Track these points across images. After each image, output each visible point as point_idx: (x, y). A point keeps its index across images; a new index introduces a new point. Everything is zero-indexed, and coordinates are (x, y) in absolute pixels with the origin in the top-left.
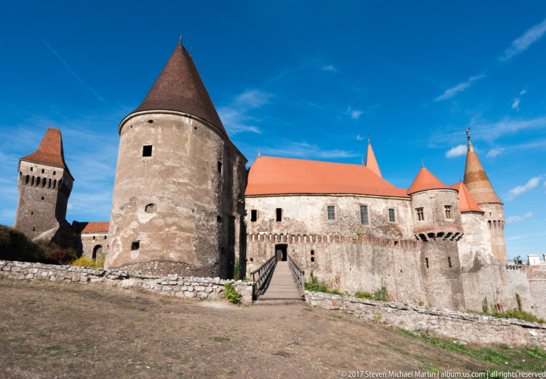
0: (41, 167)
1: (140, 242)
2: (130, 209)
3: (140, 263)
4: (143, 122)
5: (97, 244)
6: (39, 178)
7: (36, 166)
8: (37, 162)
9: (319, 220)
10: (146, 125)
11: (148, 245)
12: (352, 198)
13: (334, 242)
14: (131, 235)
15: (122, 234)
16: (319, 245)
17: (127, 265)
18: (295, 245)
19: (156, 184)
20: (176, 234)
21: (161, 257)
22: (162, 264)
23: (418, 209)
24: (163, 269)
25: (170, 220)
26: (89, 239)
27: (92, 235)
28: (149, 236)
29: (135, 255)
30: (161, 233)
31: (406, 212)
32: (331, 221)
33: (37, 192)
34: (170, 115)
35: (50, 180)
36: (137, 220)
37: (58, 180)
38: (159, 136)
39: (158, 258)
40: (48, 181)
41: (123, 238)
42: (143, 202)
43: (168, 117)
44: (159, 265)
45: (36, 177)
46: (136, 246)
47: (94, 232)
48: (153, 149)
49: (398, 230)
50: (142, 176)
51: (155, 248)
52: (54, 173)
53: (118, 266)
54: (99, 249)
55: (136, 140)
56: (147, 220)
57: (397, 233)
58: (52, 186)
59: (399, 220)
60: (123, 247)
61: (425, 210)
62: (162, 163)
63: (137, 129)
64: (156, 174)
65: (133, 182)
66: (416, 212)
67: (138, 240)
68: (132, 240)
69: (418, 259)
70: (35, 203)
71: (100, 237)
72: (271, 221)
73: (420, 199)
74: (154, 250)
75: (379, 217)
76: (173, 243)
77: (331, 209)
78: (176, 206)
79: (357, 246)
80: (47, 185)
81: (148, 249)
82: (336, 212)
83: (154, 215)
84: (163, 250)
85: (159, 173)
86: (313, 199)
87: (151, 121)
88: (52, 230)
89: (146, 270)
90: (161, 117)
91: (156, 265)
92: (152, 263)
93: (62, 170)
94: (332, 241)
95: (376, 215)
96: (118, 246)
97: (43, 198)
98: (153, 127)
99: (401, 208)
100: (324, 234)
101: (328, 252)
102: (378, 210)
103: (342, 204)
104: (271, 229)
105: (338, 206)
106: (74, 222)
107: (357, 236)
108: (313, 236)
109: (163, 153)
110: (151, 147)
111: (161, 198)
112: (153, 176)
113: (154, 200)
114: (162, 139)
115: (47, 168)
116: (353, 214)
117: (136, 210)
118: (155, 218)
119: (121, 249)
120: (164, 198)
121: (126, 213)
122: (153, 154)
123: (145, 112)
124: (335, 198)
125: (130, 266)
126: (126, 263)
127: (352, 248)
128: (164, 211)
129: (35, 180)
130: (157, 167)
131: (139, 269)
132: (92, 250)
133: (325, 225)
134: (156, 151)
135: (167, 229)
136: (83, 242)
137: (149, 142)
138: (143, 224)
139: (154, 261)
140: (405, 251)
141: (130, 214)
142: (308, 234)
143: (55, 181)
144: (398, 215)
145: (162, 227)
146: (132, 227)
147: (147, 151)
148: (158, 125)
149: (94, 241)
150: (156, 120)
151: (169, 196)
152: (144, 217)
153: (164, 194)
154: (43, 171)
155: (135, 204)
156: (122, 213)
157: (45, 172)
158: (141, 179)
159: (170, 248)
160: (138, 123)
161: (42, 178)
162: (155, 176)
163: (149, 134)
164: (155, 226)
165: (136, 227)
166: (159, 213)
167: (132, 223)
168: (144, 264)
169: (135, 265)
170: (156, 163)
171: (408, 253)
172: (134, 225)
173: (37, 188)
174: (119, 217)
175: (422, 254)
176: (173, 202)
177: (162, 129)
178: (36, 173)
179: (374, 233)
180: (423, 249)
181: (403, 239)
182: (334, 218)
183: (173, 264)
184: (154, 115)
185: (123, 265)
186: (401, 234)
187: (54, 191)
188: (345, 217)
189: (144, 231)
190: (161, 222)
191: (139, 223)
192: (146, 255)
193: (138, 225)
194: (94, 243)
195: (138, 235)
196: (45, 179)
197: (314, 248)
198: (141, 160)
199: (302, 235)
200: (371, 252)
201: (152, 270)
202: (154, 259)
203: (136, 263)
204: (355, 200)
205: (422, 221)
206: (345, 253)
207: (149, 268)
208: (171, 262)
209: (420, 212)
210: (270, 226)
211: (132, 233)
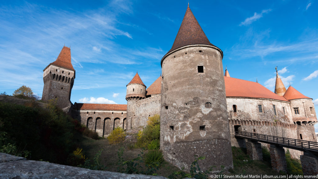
0: (62, 69)
1: (206, 127)
2: (194, 104)
3: (208, 140)
4: (195, 51)
5: (90, 116)
6: (61, 76)
7: (59, 69)
8: (60, 66)
9: (256, 112)
10: (198, 53)
11: (211, 128)
12: (269, 101)
13: (265, 125)
14: (198, 121)
15: (190, 120)
16: (257, 127)
17: (198, 141)
18: (245, 126)
19: (210, 90)
20: (222, 121)
21: (219, 136)
22: (219, 141)
23: (295, 108)
24: (220, 144)
25: (219, 113)
26: (84, 113)
27: (87, 111)
28: (210, 123)
29: (203, 134)
30: (216, 121)
31: (289, 109)
32: (261, 113)
33: (59, 84)
34: (211, 49)
35: (67, 77)
36: (201, 112)
37: (71, 78)
38: (207, 61)
39: (217, 137)
40: (65, 78)
41: (191, 123)
42: (203, 101)
43: (210, 50)
44: (218, 141)
45: (59, 75)
46: (202, 128)
47: (88, 109)
48: (204, 68)
49: (288, 119)
50: (200, 84)
51: (214, 130)
52: (69, 74)
53: (191, 140)
54: (90, 120)
55: (192, 62)
56: (208, 112)
57: (288, 120)
58: (67, 81)
59: (287, 114)
60: (193, 129)
61: (300, 109)
62: (211, 77)
63: (192, 55)
64: (209, 84)
65: (194, 88)
66: (293, 110)
67: (204, 125)
68: (200, 125)
69: (296, 134)
70: (58, 91)
71: (91, 112)
72: (231, 112)
73: (296, 103)
74: (214, 132)
75: (281, 111)
76: (222, 127)
77: (260, 106)
78: (220, 104)
79: (276, 128)
80: (65, 80)
81: (211, 131)
82: (263, 108)
83: (211, 109)
84: (219, 132)
85: (210, 83)
86: (251, 100)
87: (200, 51)
88: (66, 108)
89: (212, 144)
90: (206, 49)
91: (216, 141)
92: (214, 140)
93: (73, 72)
94: (264, 125)
95: (279, 111)
96: (188, 128)
97: (62, 88)
98: (203, 55)
99: (287, 107)
100: (259, 121)
101: (262, 130)
102: (279, 108)
103: (265, 104)
104: (231, 117)
105: (263, 105)
106: (75, 103)
107: (275, 122)
108: (254, 121)
109: (211, 71)
110: (202, 67)
111: (213, 99)
112: (207, 85)
113: (209, 99)
114: (209, 62)
115: (66, 70)
116: (271, 110)
117: (199, 106)
118: (212, 111)
119: (191, 130)
120: (215, 99)
121: (191, 107)
122: (204, 71)
123: (197, 45)
124: (261, 100)
125: (200, 141)
126: (197, 139)
127: (274, 129)
128: (216, 107)
129: (58, 77)
130: (208, 79)
131: (207, 143)
132: (87, 120)
133: (259, 115)
134: (206, 70)
135: (218, 119)
136: (81, 115)
137: (201, 64)
138: (205, 115)
139: (215, 138)
140: (292, 130)
141: (195, 108)
142: (251, 120)
143: (70, 78)
144: (286, 111)
145: (216, 117)
146: (198, 116)
147: (201, 69)
148: (206, 54)
149: (87, 115)
150: (204, 51)
151: (217, 98)
152: (206, 111)
153: (214, 96)
154: (63, 72)
155: (198, 102)
156: (188, 106)
157: (64, 72)
158: (199, 86)
159: (221, 130)
160: (192, 52)
161: (62, 76)
162: (208, 85)
163: (201, 59)
164: (212, 117)
165: (201, 117)
166: (213, 108)
167: (198, 114)
168: (210, 140)
169: (204, 141)
170: (207, 77)
171: (293, 131)
172: (199, 115)
173: (59, 82)
174: (184, 109)
175: (298, 132)
176: (219, 102)
177: (208, 57)
178: (59, 73)
179: (281, 120)
180: (298, 129)
181: (290, 124)
182: (262, 112)
183: (223, 140)
184: (202, 47)
185: (195, 141)
186: (289, 121)
187: (68, 84)
188: (268, 111)
189: (207, 119)
190: (215, 114)
191: (203, 114)
192: (210, 134)
193: (202, 115)
194: (88, 116)
195: (203, 121)
196: (64, 77)
197: (255, 128)
198: (197, 75)
199: (248, 121)
200: (281, 131)
201: (214, 144)
202: (215, 137)
203: (205, 140)
204: (270, 102)
205: (297, 115)
206: (271, 131)
207: (213, 143)
208: (223, 139)
209: (296, 110)
210: (231, 115)
211: (199, 120)
